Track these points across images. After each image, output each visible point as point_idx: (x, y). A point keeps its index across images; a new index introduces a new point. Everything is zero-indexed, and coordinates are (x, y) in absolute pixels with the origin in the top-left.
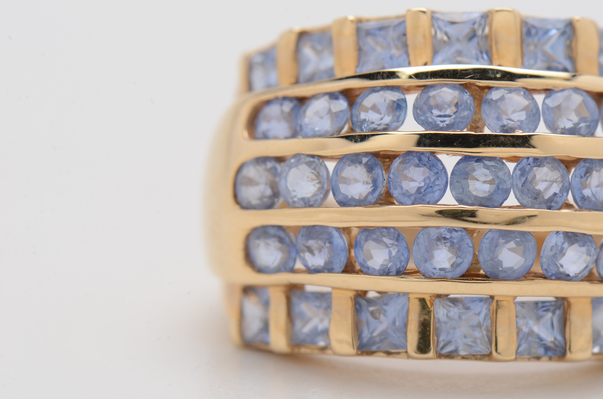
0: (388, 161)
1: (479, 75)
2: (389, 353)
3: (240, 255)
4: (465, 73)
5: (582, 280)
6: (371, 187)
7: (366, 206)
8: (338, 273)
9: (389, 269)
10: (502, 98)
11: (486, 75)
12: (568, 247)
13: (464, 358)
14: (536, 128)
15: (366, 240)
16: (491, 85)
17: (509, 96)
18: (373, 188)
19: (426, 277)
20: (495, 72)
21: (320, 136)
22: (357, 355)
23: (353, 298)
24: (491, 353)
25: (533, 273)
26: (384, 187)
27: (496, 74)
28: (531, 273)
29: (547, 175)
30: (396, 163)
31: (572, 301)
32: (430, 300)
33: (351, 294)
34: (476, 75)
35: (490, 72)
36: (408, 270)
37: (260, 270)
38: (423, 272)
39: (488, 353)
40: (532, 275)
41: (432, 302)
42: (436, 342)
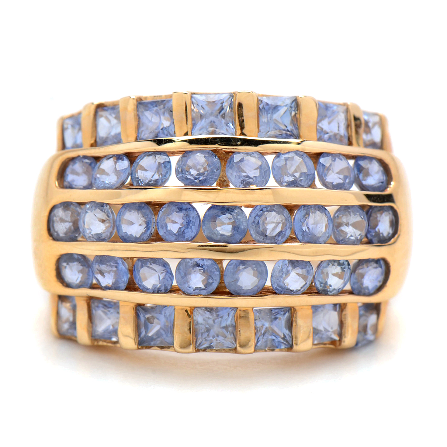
0: (158, 207)
1: (224, 143)
2: (162, 348)
3: (54, 273)
4: (214, 142)
5: (303, 294)
6: (145, 228)
7: (140, 242)
8: (122, 290)
9: (159, 288)
10: (242, 160)
11: (230, 143)
12: (292, 270)
13: (217, 351)
14: (266, 183)
15: (142, 267)
16: (233, 150)
17: (247, 158)
18: (145, 229)
19: (186, 294)
20: (237, 140)
21: (109, 188)
22: (139, 349)
23: (134, 307)
24: (236, 348)
25: (266, 289)
26: (153, 228)
27: (237, 142)
28: (264, 289)
29: (275, 218)
30: (164, 209)
31: (297, 308)
32: (190, 310)
33: (133, 305)
34: (222, 143)
35: (233, 140)
36: (173, 288)
37: (68, 285)
38: (183, 290)
39: (234, 348)
40: (266, 290)
41: (192, 311)
42: (195, 340)
